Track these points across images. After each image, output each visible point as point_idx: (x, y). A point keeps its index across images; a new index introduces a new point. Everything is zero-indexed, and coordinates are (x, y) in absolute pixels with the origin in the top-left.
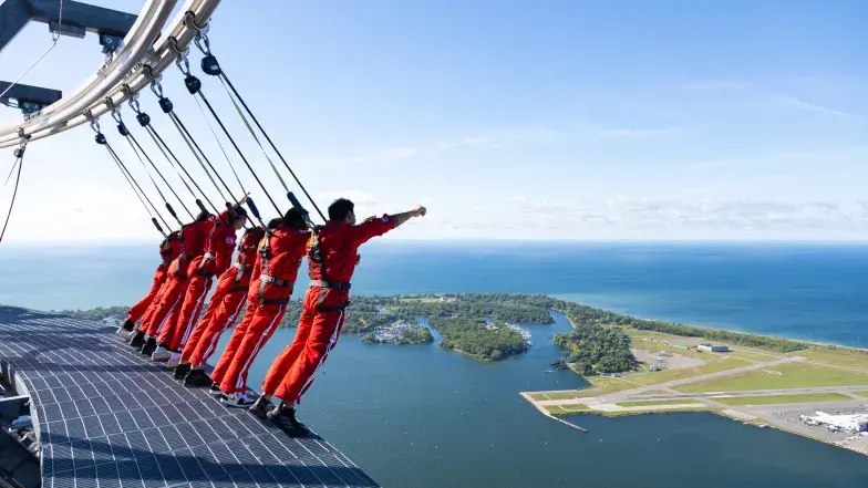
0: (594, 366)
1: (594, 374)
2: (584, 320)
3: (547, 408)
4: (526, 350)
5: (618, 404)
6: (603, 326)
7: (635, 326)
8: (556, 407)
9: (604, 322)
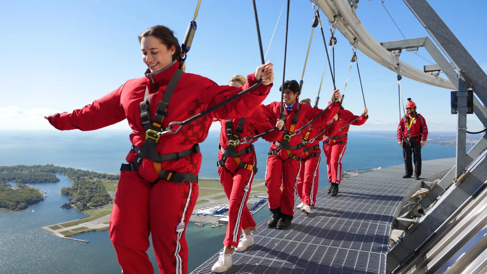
0: (88, 204)
1: (88, 208)
2: (78, 178)
3: (62, 233)
4: (42, 200)
5: (104, 223)
6: (90, 180)
7: (109, 179)
8: (68, 231)
9: (91, 178)
